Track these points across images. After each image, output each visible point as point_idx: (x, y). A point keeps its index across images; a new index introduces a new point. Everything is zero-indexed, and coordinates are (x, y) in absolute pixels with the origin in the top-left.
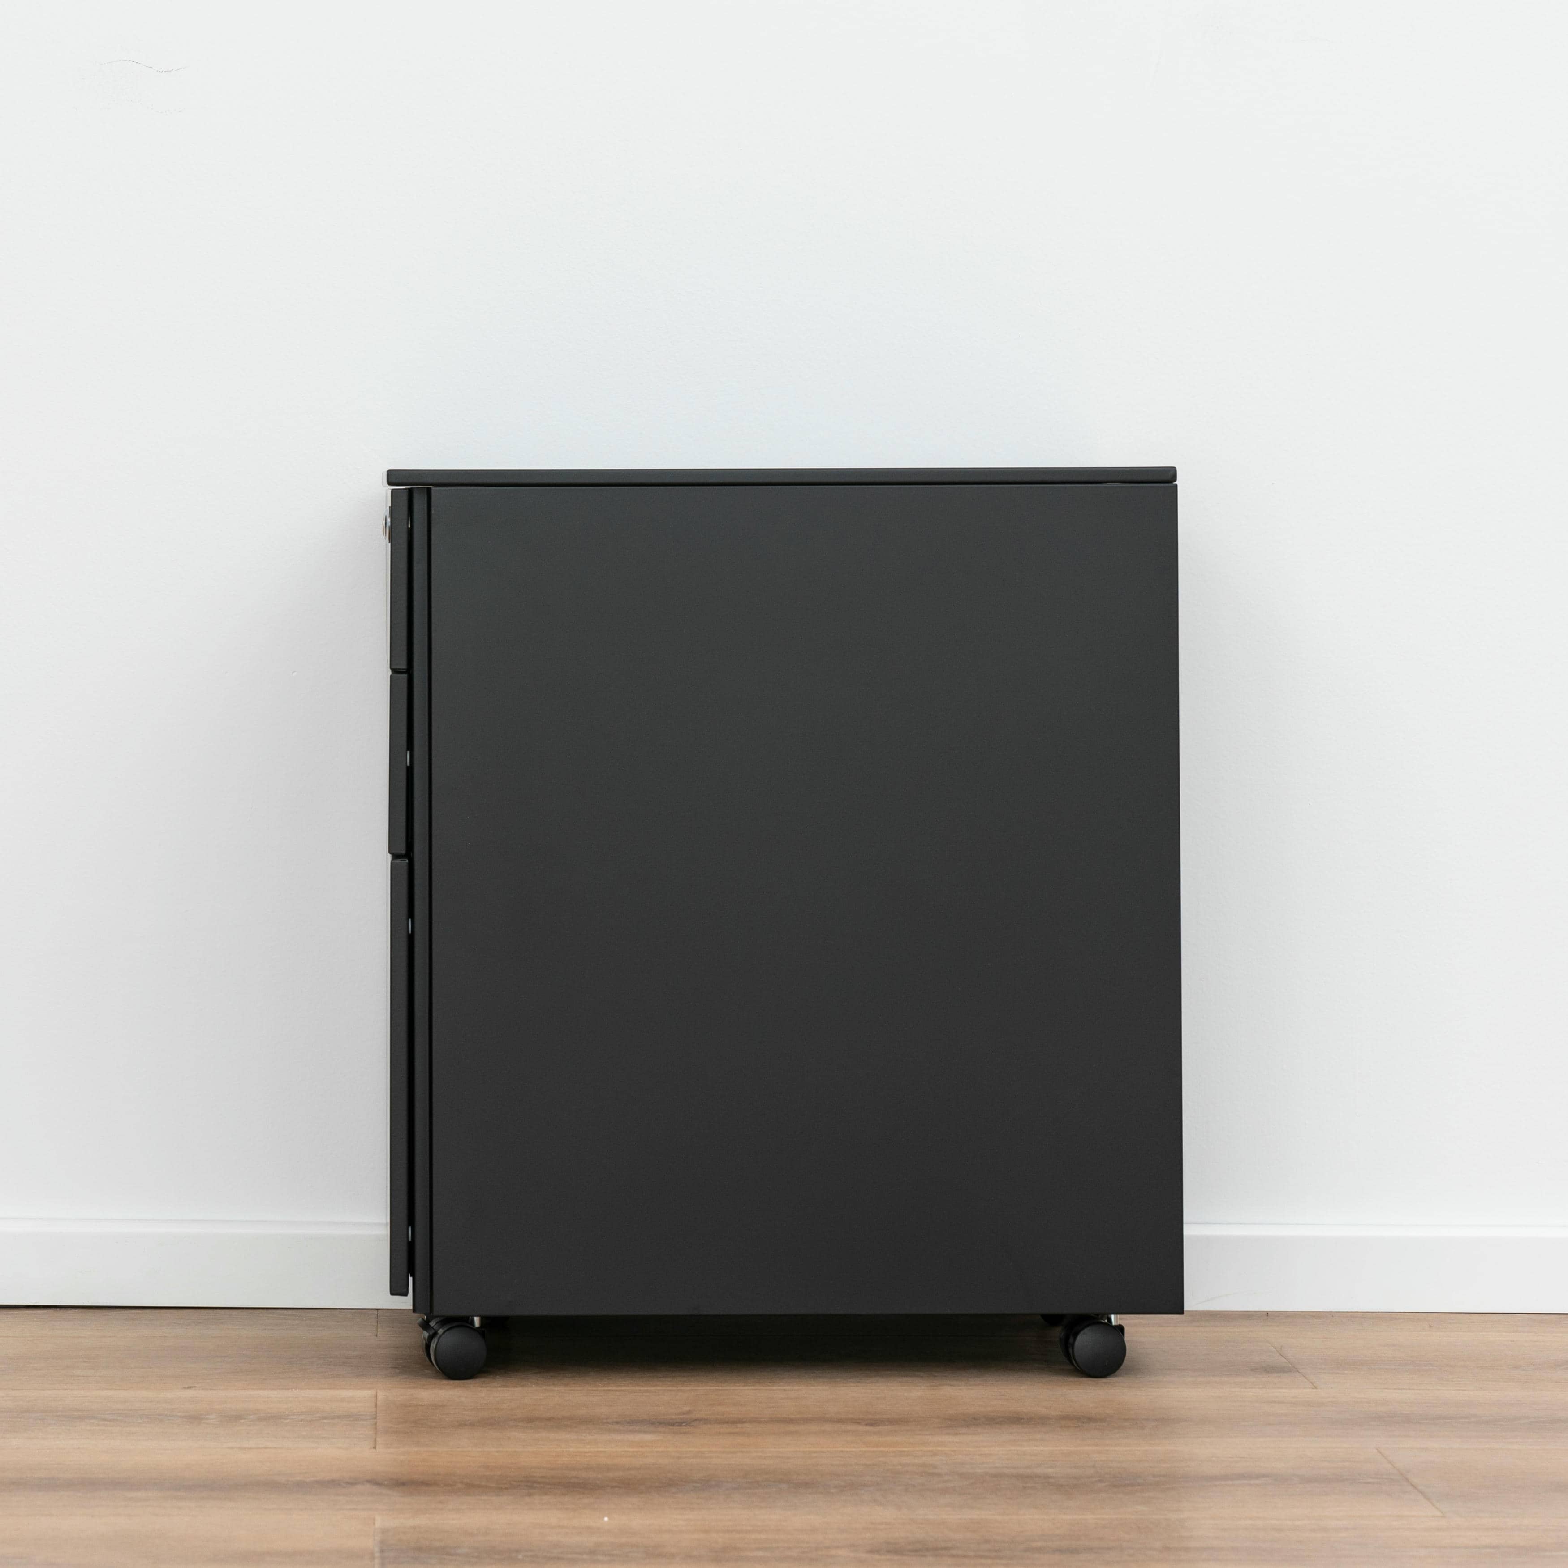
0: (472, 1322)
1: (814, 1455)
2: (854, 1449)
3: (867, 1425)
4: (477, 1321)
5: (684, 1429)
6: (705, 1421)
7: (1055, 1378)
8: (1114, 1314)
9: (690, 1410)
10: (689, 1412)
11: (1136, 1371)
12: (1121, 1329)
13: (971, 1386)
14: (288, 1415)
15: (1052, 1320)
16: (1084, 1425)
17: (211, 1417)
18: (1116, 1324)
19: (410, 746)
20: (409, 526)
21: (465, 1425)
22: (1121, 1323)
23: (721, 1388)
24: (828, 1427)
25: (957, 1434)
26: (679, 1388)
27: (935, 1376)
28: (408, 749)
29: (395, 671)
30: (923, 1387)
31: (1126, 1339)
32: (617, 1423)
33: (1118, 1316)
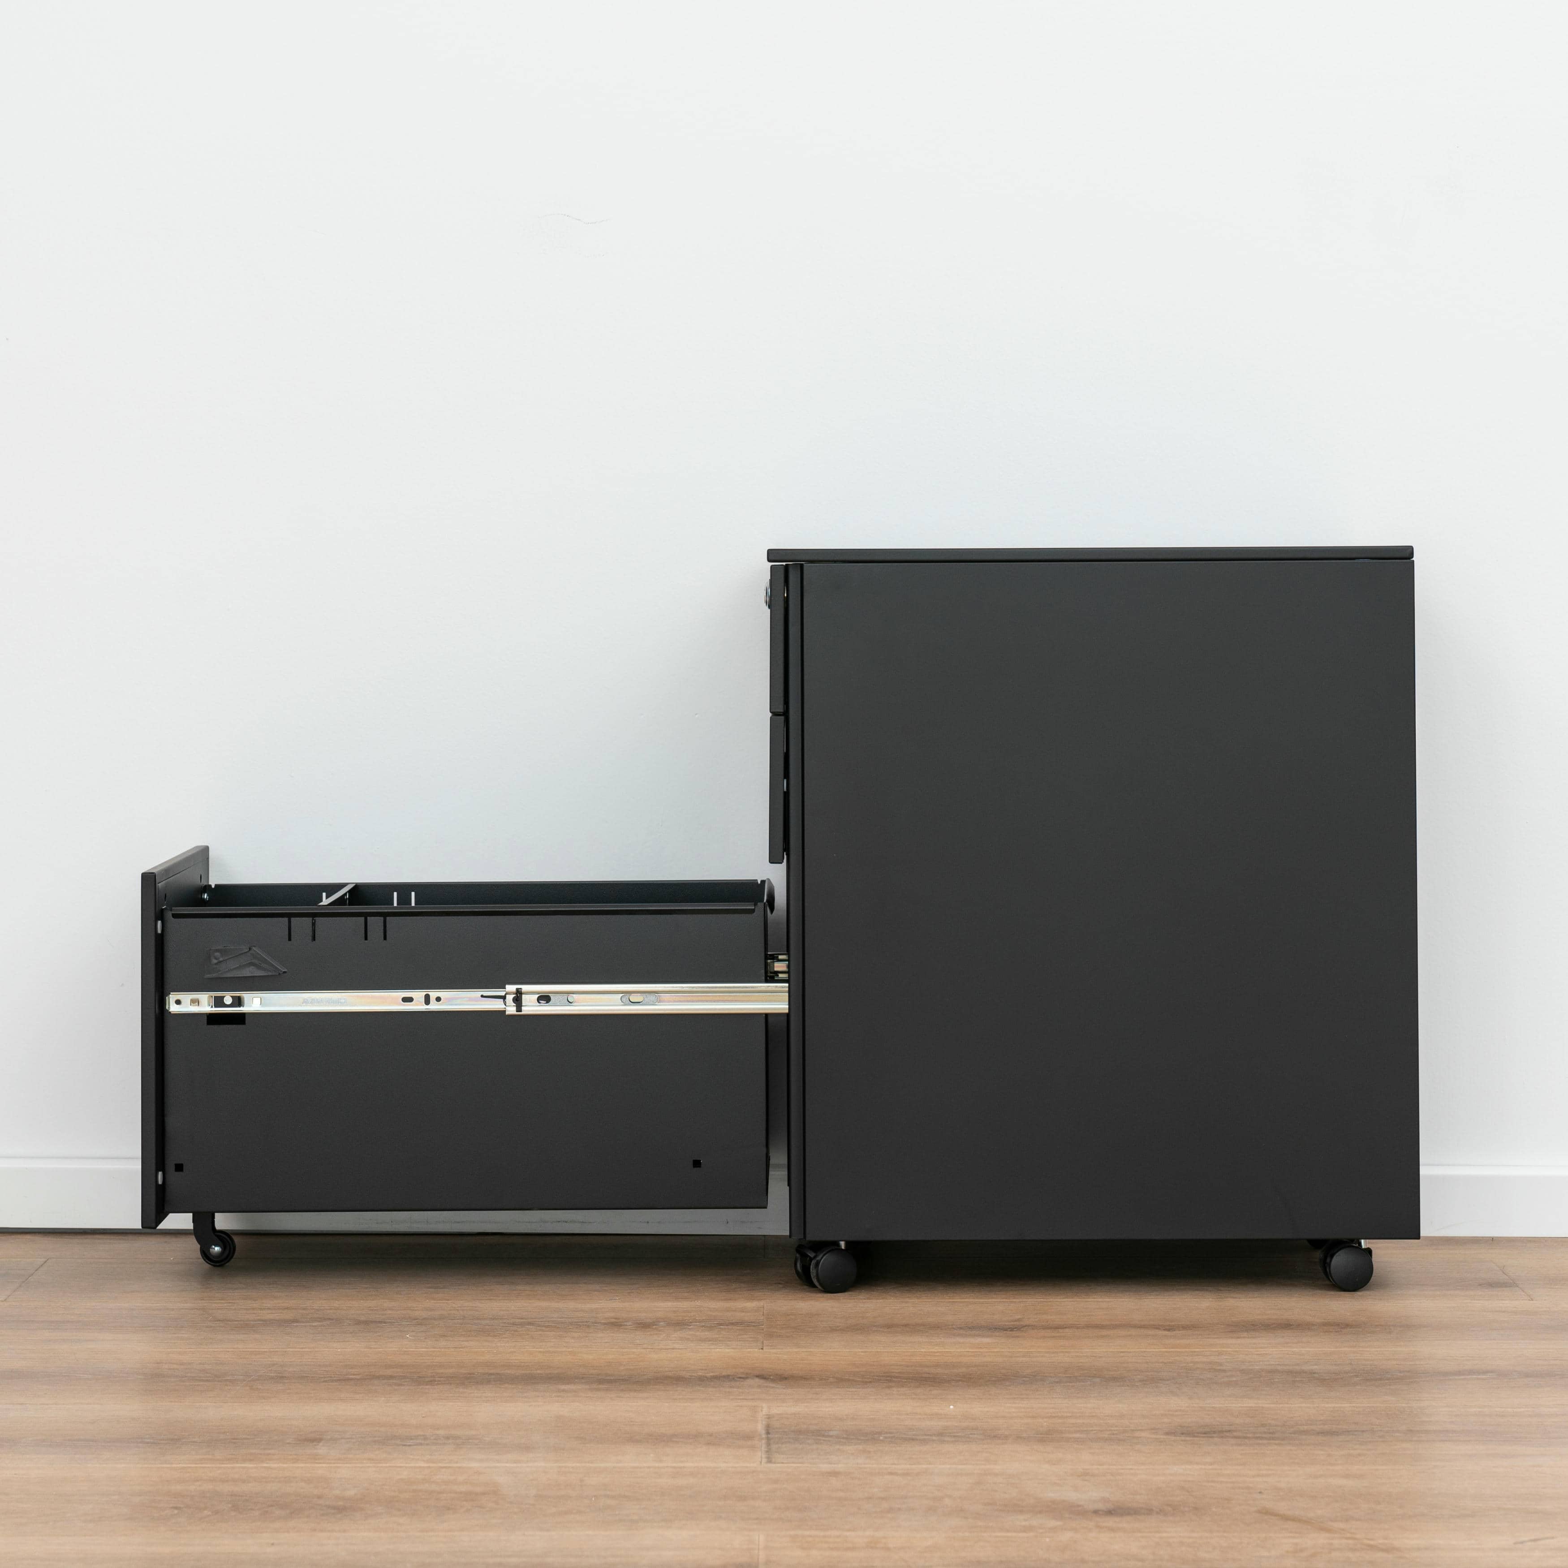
0: (839, 1245)
1: (1122, 1354)
2: (1154, 1350)
3: (1164, 1330)
4: (843, 1244)
5: (1014, 1333)
6: (1033, 1327)
7: (1319, 1292)
8: (1364, 1239)
9: (1020, 1318)
10: (1019, 1320)
11: (1383, 1285)
12: (1369, 1251)
13: (1250, 1298)
14: (691, 1322)
15: (1316, 1244)
16: (1343, 1330)
17: (628, 1324)
18: (1365, 1247)
19: (786, 775)
20: (786, 595)
21: (836, 1330)
22: (1369, 1247)
23: (1045, 1300)
24: (1133, 1332)
25: (1238, 1338)
26: (1011, 1300)
27: (1221, 1290)
28: (785, 778)
29: (774, 714)
30: (1211, 1299)
31: (1373, 1259)
32: (961, 1328)
33: (1367, 1240)
